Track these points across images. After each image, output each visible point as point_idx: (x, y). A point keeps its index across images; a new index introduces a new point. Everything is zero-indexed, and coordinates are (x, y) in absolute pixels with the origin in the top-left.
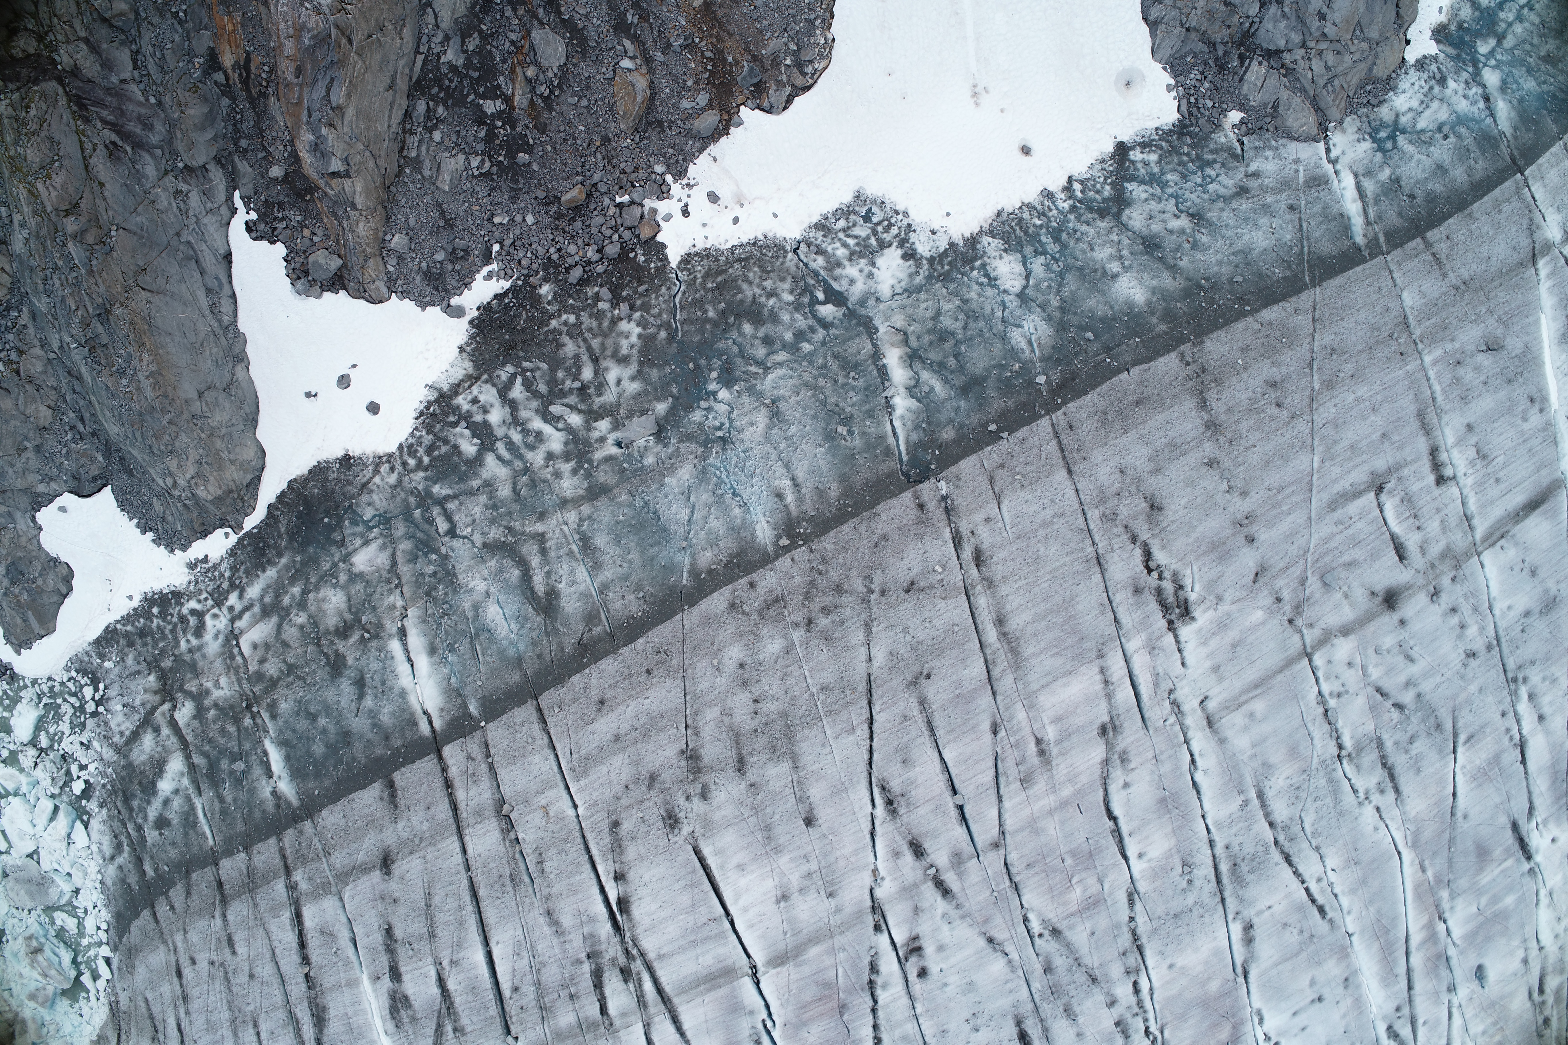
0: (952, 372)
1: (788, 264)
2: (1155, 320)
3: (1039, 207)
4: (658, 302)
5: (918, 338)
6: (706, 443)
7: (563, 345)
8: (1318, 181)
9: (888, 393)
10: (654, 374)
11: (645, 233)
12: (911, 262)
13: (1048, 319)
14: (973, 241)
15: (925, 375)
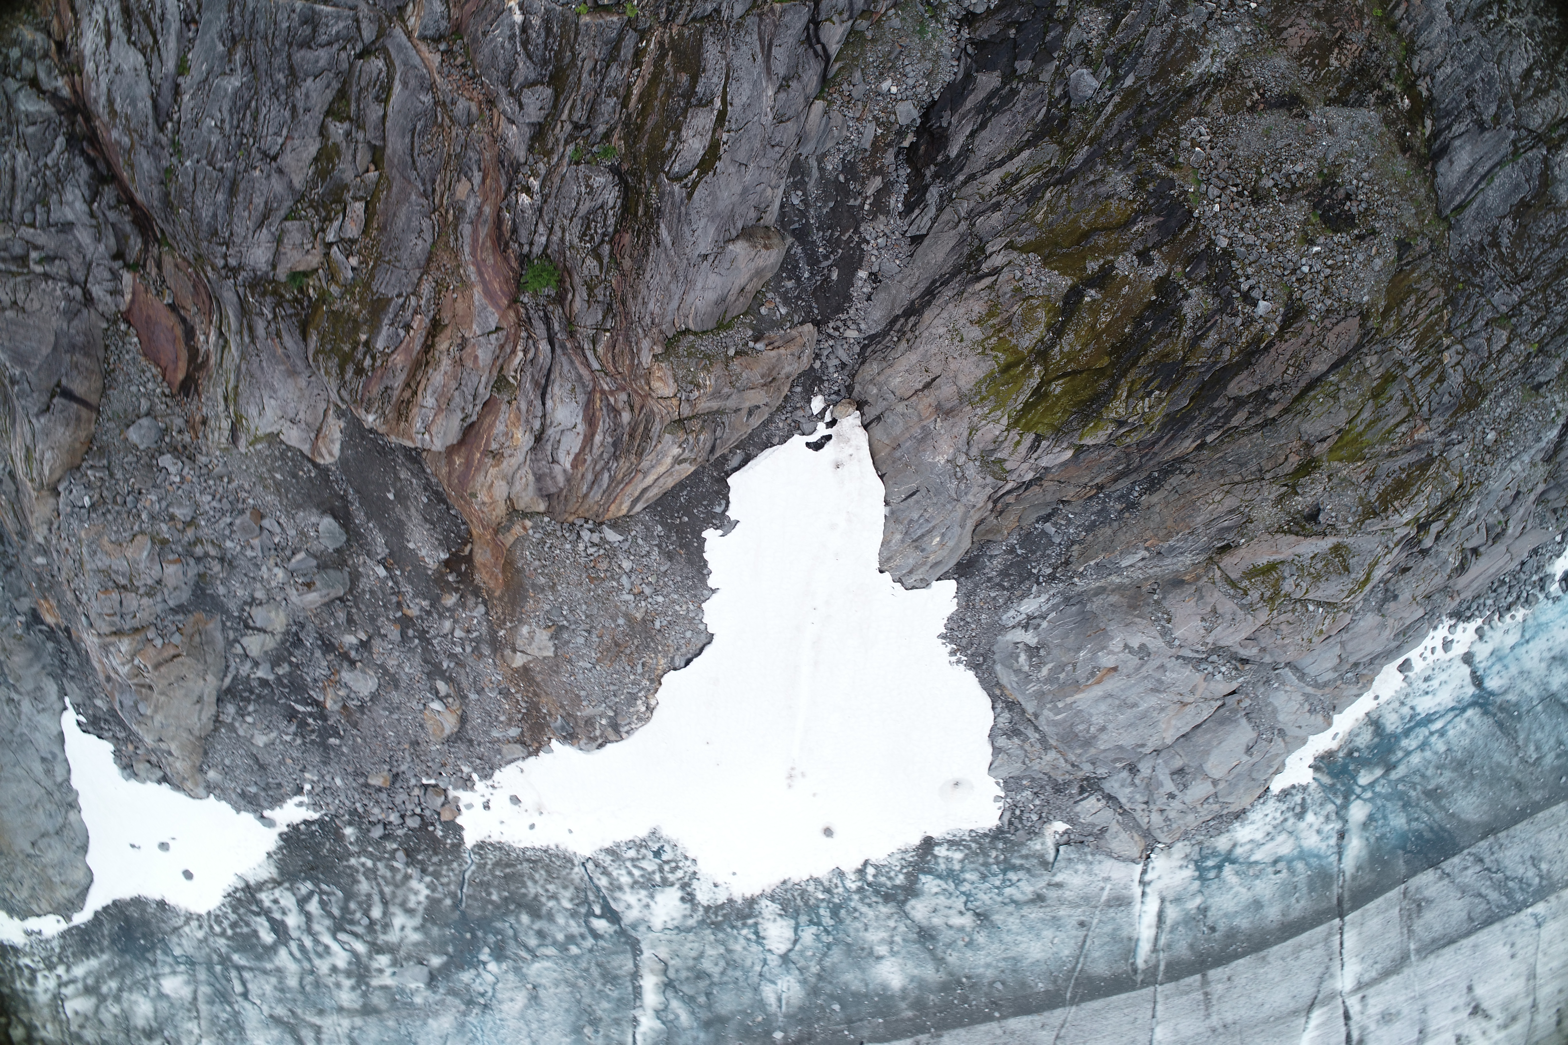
0: (700, 1006)
1: (574, 876)
2: (903, 1005)
3: (826, 884)
4: (449, 876)
5: (677, 971)
6: (470, 1003)
7: (359, 882)
8: (1121, 902)
9: (638, 1013)
10: (435, 931)
11: (446, 816)
12: (688, 906)
13: (804, 982)
14: (751, 902)
15: (675, 1004)
